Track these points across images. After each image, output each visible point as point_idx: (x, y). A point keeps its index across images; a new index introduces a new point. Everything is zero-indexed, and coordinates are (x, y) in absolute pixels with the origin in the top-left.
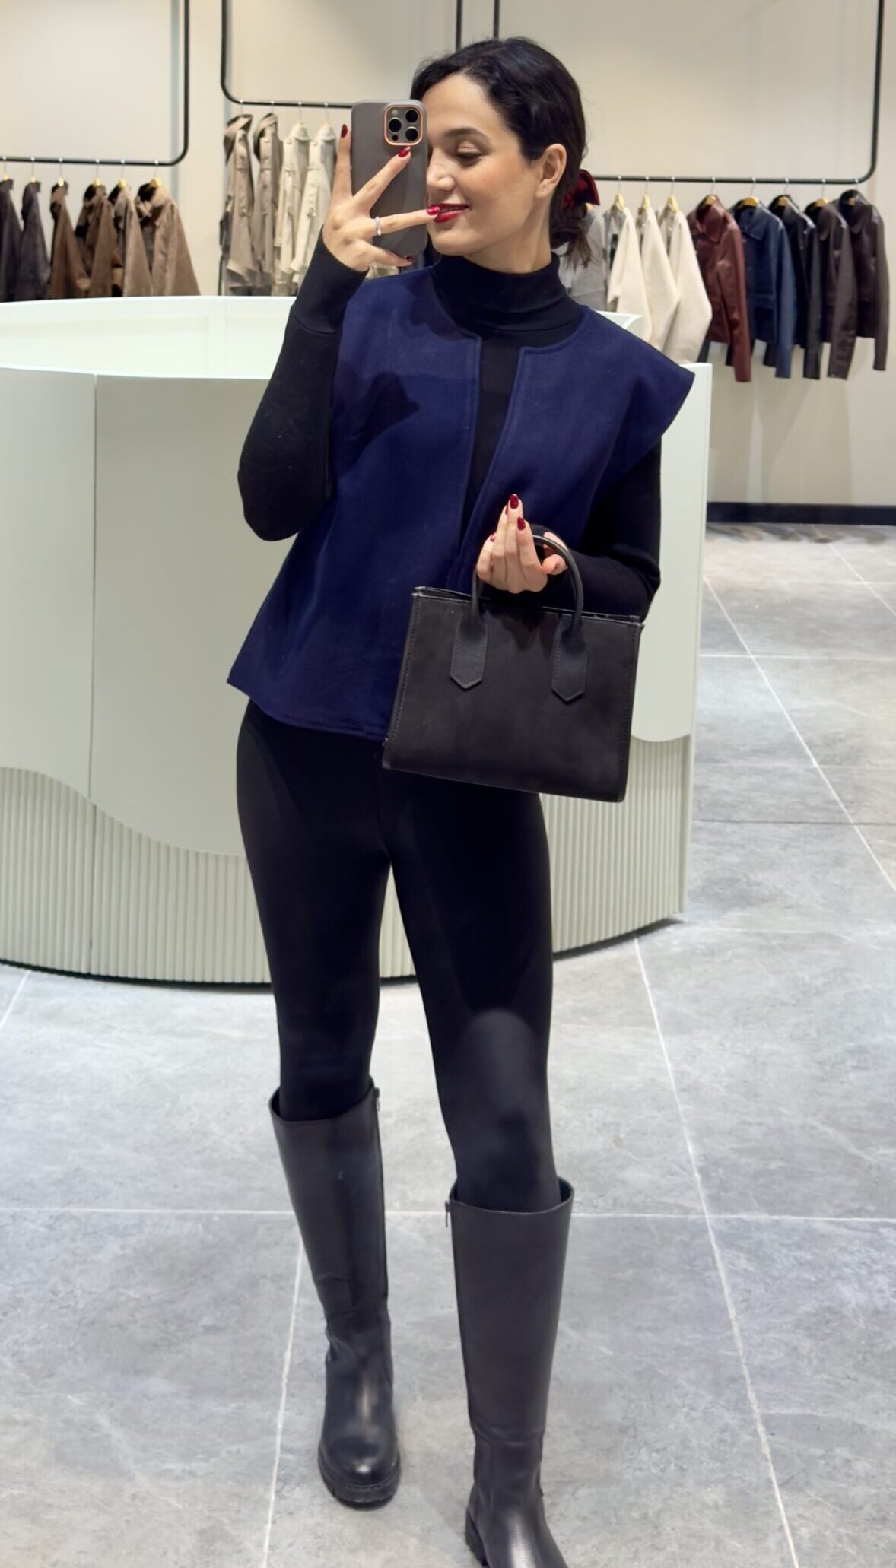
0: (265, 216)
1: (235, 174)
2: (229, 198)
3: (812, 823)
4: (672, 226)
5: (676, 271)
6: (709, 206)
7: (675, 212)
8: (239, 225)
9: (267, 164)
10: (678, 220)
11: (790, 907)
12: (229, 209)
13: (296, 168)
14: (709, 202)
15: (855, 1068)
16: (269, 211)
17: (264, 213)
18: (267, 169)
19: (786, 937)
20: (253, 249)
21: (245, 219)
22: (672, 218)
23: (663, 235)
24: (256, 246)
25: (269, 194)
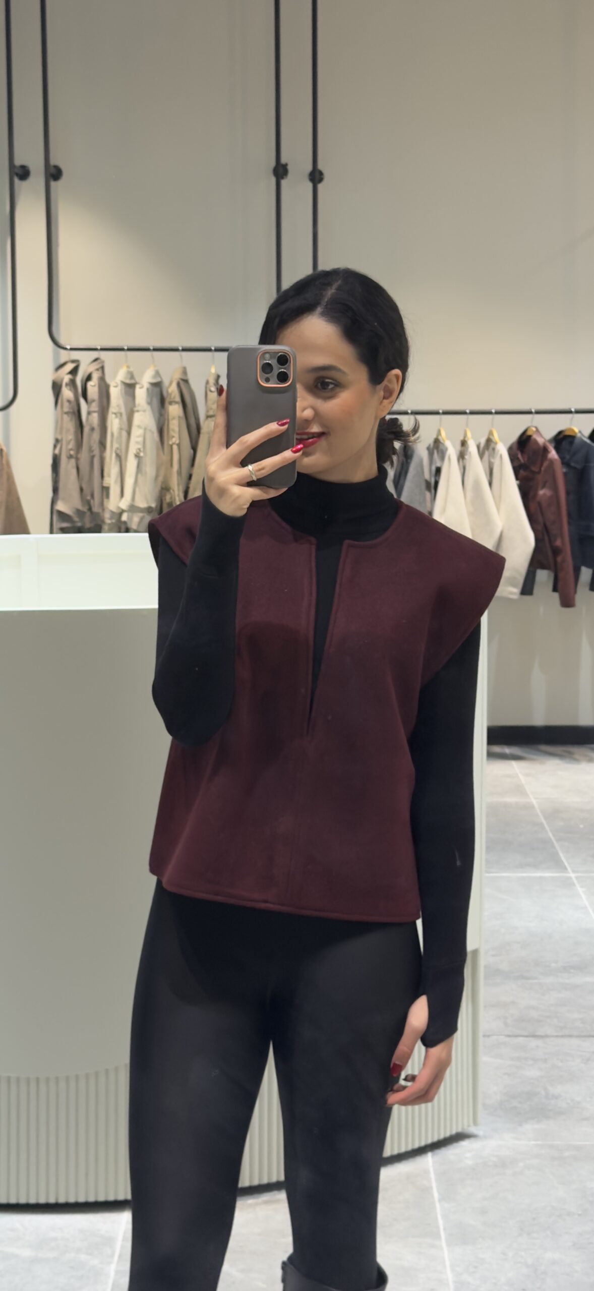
0: (93, 457)
1: (62, 418)
2: (57, 441)
4: (493, 457)
5: (498, 501)
6: (530, 437)
7: (496, 443)
8: (68, 467)
9: (95, 407)
10: (498, 451)
12: (57, 451)
13: (123, 410)
14: (529, 433)
16: (97, 452)
17: (92, 454)
18: (95, 412)
19: (579, 1148)
20: (81, 490)
21: (73, 461)
22: (494, 449)
23: (484, 467)
24: (84, 487)
25: (96, 436)
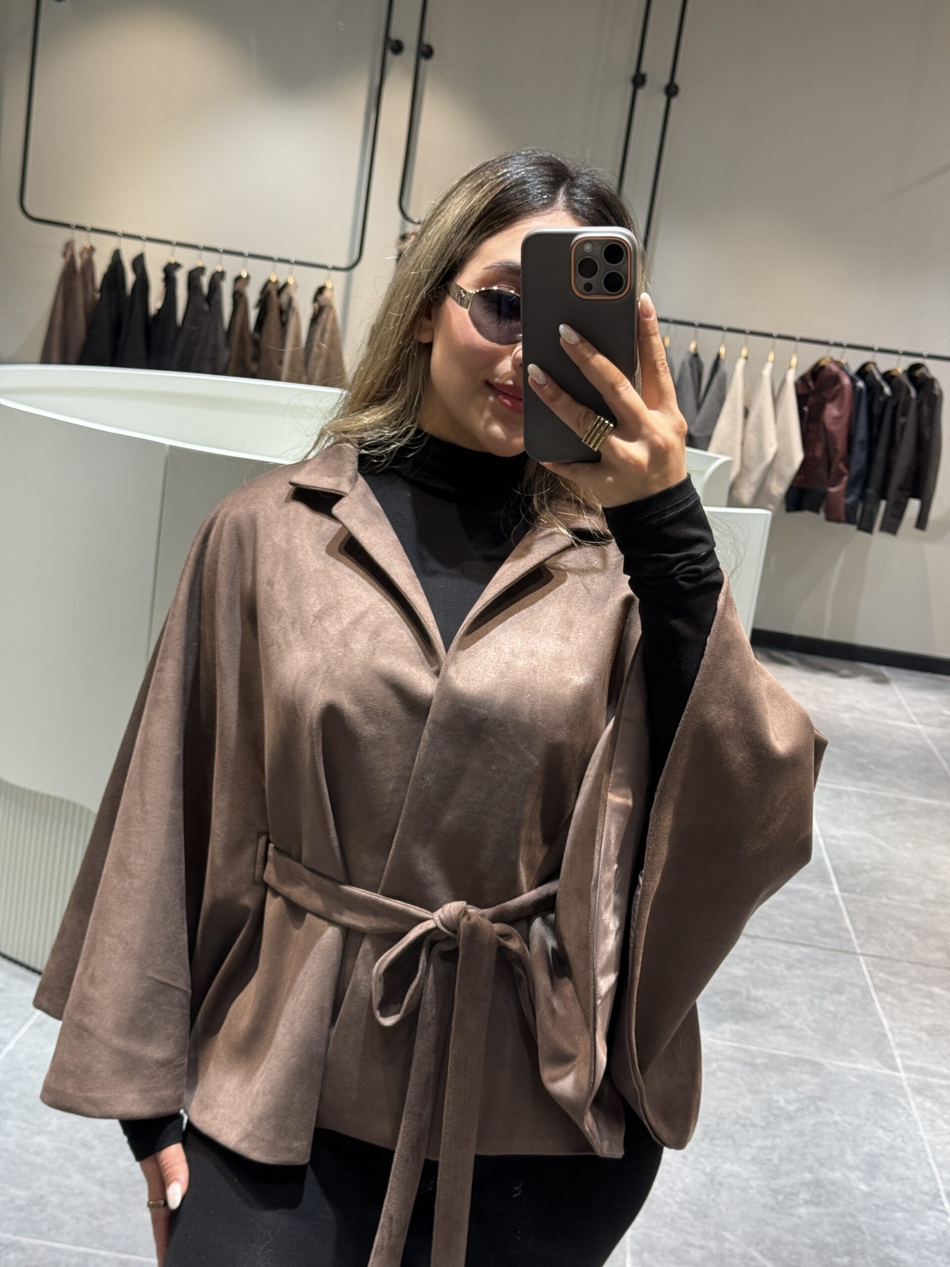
3: (821, 948)
11: (781, 1027)
14: (823, 363)
15: (807, 1202)
19: (772, 1057)
